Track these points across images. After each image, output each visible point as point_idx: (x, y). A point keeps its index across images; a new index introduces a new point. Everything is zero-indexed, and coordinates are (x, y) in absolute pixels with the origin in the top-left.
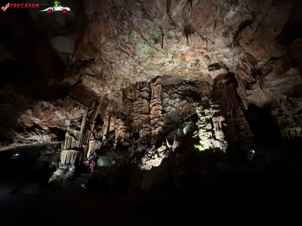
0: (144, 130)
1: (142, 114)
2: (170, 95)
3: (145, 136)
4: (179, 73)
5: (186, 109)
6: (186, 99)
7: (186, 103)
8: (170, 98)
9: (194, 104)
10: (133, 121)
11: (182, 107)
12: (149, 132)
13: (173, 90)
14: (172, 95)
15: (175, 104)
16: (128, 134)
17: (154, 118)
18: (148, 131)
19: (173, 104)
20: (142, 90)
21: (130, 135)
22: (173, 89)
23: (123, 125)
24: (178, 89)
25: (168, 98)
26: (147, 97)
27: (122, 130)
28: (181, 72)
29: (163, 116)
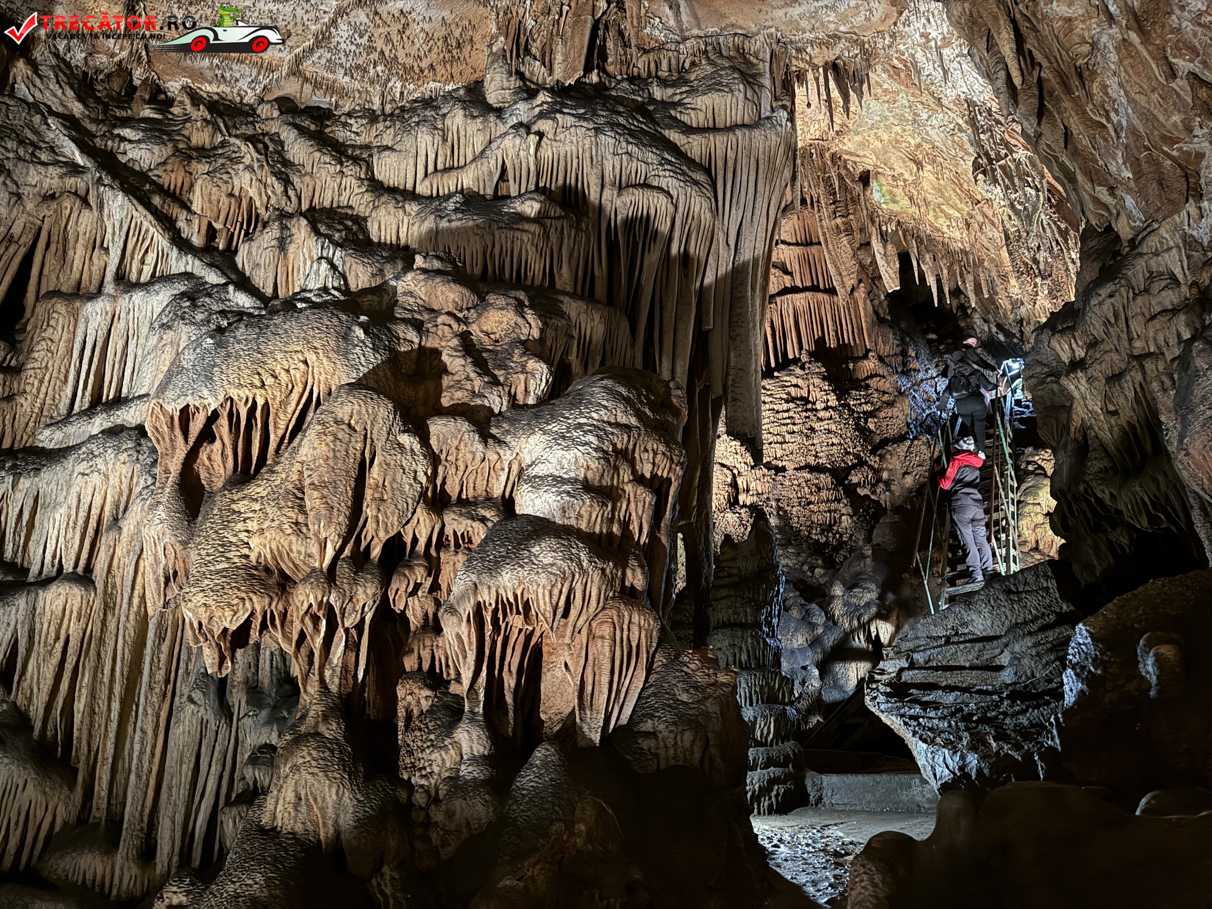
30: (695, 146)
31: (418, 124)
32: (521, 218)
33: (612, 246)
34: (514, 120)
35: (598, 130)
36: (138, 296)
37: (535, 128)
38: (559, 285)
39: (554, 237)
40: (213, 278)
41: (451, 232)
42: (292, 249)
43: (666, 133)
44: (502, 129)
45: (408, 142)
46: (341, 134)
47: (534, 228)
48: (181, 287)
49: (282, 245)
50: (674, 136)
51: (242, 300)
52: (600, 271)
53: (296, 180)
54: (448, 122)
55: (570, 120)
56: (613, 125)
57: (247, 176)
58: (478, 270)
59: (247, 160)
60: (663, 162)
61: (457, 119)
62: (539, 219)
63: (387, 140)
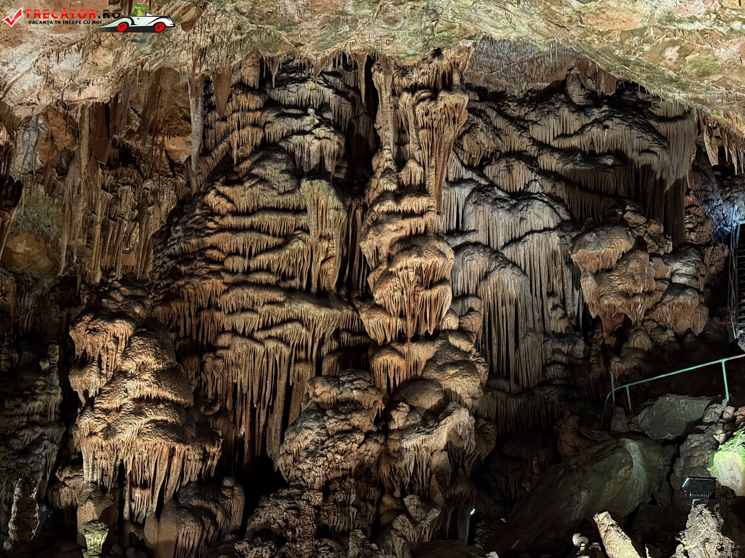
0: (333, 424)
1: (290, 292)
2: (479, 169)
3: (348, 474)
4: (671, 53)
5: (626, 295)
6: (623, 223)
7: (625, 256)
8: (479, 189)
9: (677, 266)
10: (213, 348)
11: (598, 274)
12: (373, 447)
13: (497, 132)
14: (489, 171)
15: (515, 241)
16: (194, 454)
17: (401, 338)
18: (368, 435)
19: (500, 239)
20: (278, 94)
21: (205, 457)
22: (500, 123)
23: (159, 375)
24: (537, 132)
25: (464, 191)
26: (329, 166)
27: (152, 415)
28: (684, 52)
29: (462, 332)
30: (662, 127)
31: (548, 113)
32: (606, 166)
33: (637, 176)
34: (593, 118)
35: (631, 127)
36: (457, 189)
37: (605, 123)
38: (620, 193)
39: (618, 173)
40: (483, 182)
41: (582, 171)
42: (514, 172)
43: (650, 121)
44: (589, 121)
45: (544, 121)
46: (509, 111)
47: (612, 171)
48: (473, 186)
49: (509, 169)
50: (653, 123)
51: (500, 193)
52: (632, 187)
53: (503, 137)
54: (561, 112)
55: (618, 121)
56: (636, 123)
57: (483, 134)
58: (593, 187)
59: (480, 126)
60: (654, 140)
61: (565, 112)
62: (613, 166)
63: (532, 116)
